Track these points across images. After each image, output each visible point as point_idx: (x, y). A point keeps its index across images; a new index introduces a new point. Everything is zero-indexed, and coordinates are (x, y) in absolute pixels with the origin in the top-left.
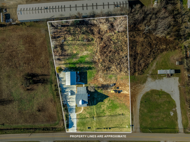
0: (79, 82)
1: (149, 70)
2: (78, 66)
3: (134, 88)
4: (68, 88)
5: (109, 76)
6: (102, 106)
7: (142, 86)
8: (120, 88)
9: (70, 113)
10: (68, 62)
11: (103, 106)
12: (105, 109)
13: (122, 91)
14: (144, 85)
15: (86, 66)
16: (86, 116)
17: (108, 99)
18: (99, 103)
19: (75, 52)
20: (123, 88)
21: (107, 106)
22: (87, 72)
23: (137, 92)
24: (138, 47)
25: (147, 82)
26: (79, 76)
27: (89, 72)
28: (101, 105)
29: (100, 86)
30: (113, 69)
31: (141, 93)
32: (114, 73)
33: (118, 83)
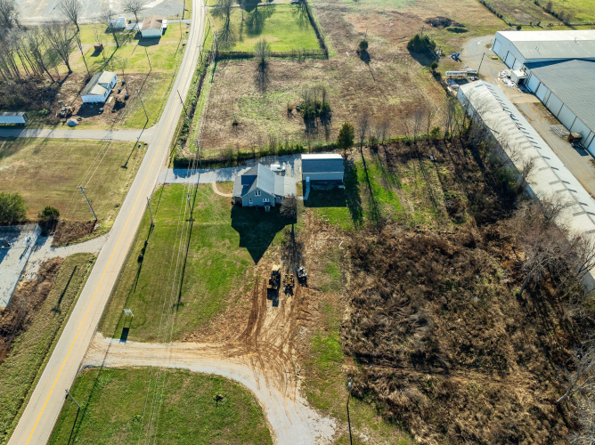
0: (311, 188)
1: (375, 428)
2: (362, 187)
3: (285, 350)
4: (293, 167)
5: (336, 266)
6: (227, 241)
7: (295, 390)
8: (290, 299)
9: (217, 171)
10: (372, 167)
11: (224, 244)
12: (214, 250)
13: (275, 304)
14: (298, 397)
15: (365, 206)
16: (202, 203)
17: (250, 260)
18: (238, 234)
19: (404, 181)
20: (289, 309)
21: (224, 256)
22: (345, 206)
23: (267, 365)
24: (480, 376)
25: (314, 414)
26: (330, 187)
27: (345, 211)
28: (230, 239)
29: (297, 239)
30: (364, 278)
31: (262, 380)
32: (346, 282)
33: (307, 295)
